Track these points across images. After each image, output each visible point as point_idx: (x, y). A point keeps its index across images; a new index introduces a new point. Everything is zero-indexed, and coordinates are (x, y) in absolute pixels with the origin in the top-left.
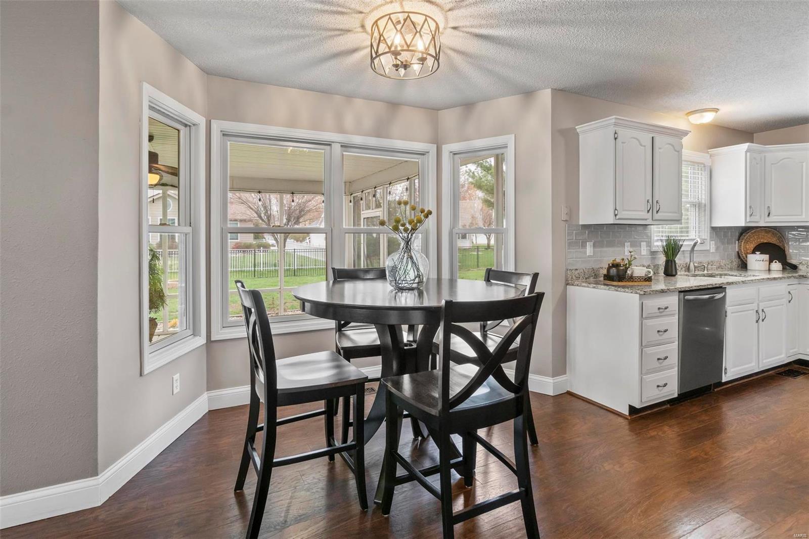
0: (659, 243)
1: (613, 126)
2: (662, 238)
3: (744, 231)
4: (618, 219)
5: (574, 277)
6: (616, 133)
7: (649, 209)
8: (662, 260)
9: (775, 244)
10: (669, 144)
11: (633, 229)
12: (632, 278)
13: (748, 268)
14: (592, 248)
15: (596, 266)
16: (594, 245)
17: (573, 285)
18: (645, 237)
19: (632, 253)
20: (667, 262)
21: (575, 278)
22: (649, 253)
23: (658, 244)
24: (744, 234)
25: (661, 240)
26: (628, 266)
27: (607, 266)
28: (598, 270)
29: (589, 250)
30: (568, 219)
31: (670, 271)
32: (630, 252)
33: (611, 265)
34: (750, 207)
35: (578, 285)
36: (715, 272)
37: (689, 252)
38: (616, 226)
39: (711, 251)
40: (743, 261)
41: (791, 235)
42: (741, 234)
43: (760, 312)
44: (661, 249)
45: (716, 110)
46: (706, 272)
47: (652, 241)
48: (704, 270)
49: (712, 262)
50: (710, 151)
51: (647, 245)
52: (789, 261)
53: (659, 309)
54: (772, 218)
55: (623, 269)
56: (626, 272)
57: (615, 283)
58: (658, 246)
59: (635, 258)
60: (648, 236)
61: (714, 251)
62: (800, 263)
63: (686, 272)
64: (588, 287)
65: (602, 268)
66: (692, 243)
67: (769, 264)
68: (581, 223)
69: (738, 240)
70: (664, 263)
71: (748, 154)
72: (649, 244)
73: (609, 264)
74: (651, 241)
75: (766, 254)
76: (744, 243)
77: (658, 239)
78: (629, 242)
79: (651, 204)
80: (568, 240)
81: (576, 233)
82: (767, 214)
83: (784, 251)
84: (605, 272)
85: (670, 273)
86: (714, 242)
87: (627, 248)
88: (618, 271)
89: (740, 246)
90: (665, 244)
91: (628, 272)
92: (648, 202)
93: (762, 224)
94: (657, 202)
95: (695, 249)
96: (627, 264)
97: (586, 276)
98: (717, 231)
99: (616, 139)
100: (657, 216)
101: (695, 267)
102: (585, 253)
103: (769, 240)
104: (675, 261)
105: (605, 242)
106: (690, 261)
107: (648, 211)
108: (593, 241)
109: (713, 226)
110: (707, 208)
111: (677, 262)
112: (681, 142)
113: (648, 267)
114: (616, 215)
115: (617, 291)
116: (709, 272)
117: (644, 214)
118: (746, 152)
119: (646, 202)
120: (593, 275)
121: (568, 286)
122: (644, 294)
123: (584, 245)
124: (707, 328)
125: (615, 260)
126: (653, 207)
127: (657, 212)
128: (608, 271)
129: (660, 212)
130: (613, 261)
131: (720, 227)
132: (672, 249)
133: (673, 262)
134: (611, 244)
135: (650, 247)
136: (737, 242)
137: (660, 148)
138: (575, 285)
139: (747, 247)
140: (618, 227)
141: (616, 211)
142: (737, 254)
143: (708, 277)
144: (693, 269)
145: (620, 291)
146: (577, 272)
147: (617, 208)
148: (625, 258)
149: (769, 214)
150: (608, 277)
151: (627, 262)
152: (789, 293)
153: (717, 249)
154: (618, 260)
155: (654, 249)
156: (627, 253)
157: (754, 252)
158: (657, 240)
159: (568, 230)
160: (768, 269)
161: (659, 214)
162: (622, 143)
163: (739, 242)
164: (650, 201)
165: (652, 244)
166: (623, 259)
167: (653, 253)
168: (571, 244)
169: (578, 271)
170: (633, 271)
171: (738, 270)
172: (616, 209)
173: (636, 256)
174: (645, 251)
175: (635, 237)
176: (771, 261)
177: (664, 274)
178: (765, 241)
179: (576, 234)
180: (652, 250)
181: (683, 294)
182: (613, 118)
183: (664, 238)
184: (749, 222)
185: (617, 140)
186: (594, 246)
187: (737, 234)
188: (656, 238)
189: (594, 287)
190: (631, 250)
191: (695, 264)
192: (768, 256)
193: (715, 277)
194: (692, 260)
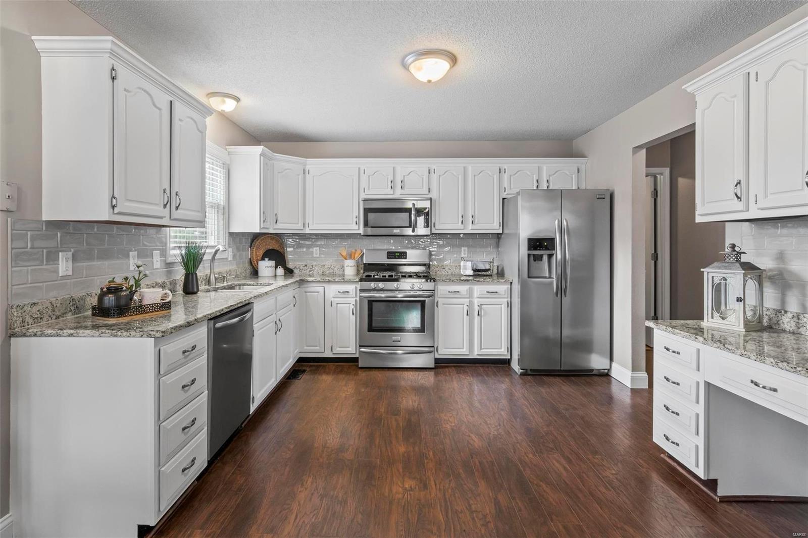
0: (177, 252)
1: (108, 55)
2: (180, 245)
3: (255, 237)
4: (117, 214)
5: (28, 319)
6: (113, 69)
7: (165, 203)
8: (180, 274)
9: (277, 250)
10: (192, 119)
11: (142, 231)
12: (141, 309)
13: (259, 275)
14: (70, 263)
15: (78, 294)
16: (73, 256)
17: (24, 335)
18: (158, 244)
19: (141, 269)
20: (187, 276)
21: (31, 321)
22: (163, 265)
23: (176, 254)
24: (255, 241)
25: (180, 248)
26: (134, 289)
27: (99, 292)
28: (82, 299)
29: (64, 266)
30: (13, 208)
31: (190, 288)
32: (138, 267)
33: (105, 290)
34: (264, 212)
35: (35, 335)
36: (233, 282)
37: (209, 262)
38: (115, 226)
39: (229, 260)
40: (254, 268)
41: (290, 241)
42: (252, 241)
43: (278, 322)
44: (179, 259)
45: (237, 99)
46: (225, 284)
47: (168, 248)
48: (224, 281)
49: (230, 271)
50: (229, 148)
51: (160, 255)
52: (287, 266)
53: (184, 352)
54: (279, 226)
55: (127, 295)
56: (131, 299)
57: (112, 321)
58: (175, 256)
59: (146, 275)
60: (161, 242)
61: (232, 259)
62: (295, 268)
63: (206, 285)
64: (58, 335)
65: (90, 295)
66: (213, 250)
67: (275, 270)
68: (44, 218)
69: (250, 247)
70: (183, 277)
71: (262, 157)
72: (164, 253)
73: (102, 289)
74: (166, 248)
75: (273, 260)
76: (256, 249)
77: (176, 246)
78: (135, 251)
79: (169, 195)
80: (12, 249)
81: (32, 236)
82: (275, 222)
83: (284, 256)
84: (94, 301)
85: (191, 290)
86: (231, 249)
87: (133, 261)
88: (118, 298)
89: (252, 253)
90: (183, 252)
91: (135, 298)
92: (164, 192)
93: (271, 231)
94: (177, 195)
95: (216, 258)
96: (132, 285)
97: (58, 313)
98: (234, 237)
99: (113, 79)
100: (176, 214)
101: (216, 279)
102: (57, 272)
103: (274, 246)
104: (196, 274)
105: (96, 251)
106: (211, 272)
107: (165, 206)
108: (72, 250)
109: (230, 231)
110: (226, 211)
111: (198, 275)
112: (205, 121)
113: (163, 286)
114: (113, 207)
115: (115, 336)
116: (229, 284)
117: (159, 210)
118: (261, 155)
119: (163, 192)
120: (72, 308)
121: (13, 340)
122: (163, 336)
123: (52, 257)
124: (225, 346)
125: (113, 281)
126: (170, 201)
127: (177, 208)
128: (101, 298)
129: (181, 209)
130: (109, 282)
131: (236, 233)
132: (192, 259)
133: (194, 276)
134: (105, 255)
135: (165, 257)
136: (249, 249)
137: (180, 120)
138: (30, 336)
139: (258, 253)
140: (117, 228)
141: (114, 201)
142: (249, 261)
143: (229, 289)
144: (214, 281)
145: (121, 336)
146: (35, 309)
147: (116, 195)
148: (130, 275)
149: (277, 220)
150: (101, 311)
151: (132, 282)
152: (294, 297)
153: (234, 256)
154: (119, 280)
155: (170, 260)
156: (132, 267)
157: (263, 259)
158: (174, 248)
159: (12, 230)
160: (274, 275)
161: (179, 211)
162: (125, 90)
163: (251, 249)
164: (168, 191)
165: (168, 252)
166: (126, 279)
167: (169, 265)
168: (19, 257)
169: (39, 307)
170: (143, 296)
171: (251, 278)
172: (113, 197)
173: (147, 272)
174: (159, 263)
175: (145, 243)
176: (276, 267)
177: (184, 292)
178: (271, 248)
179: (33, 239)
180: (168, 261)
181: (213, 321)
182: (109, 40)
183: (183, 245)
184: (263, 228)
185: (115, 81)
186: (75, 259)
187: (250, 241)
188: (172, 245)
189: (71, 335)
190: (140, 263)
191: (216, 276)
192: (274, 262)
193: (234, 289)
194: (212, 271)
